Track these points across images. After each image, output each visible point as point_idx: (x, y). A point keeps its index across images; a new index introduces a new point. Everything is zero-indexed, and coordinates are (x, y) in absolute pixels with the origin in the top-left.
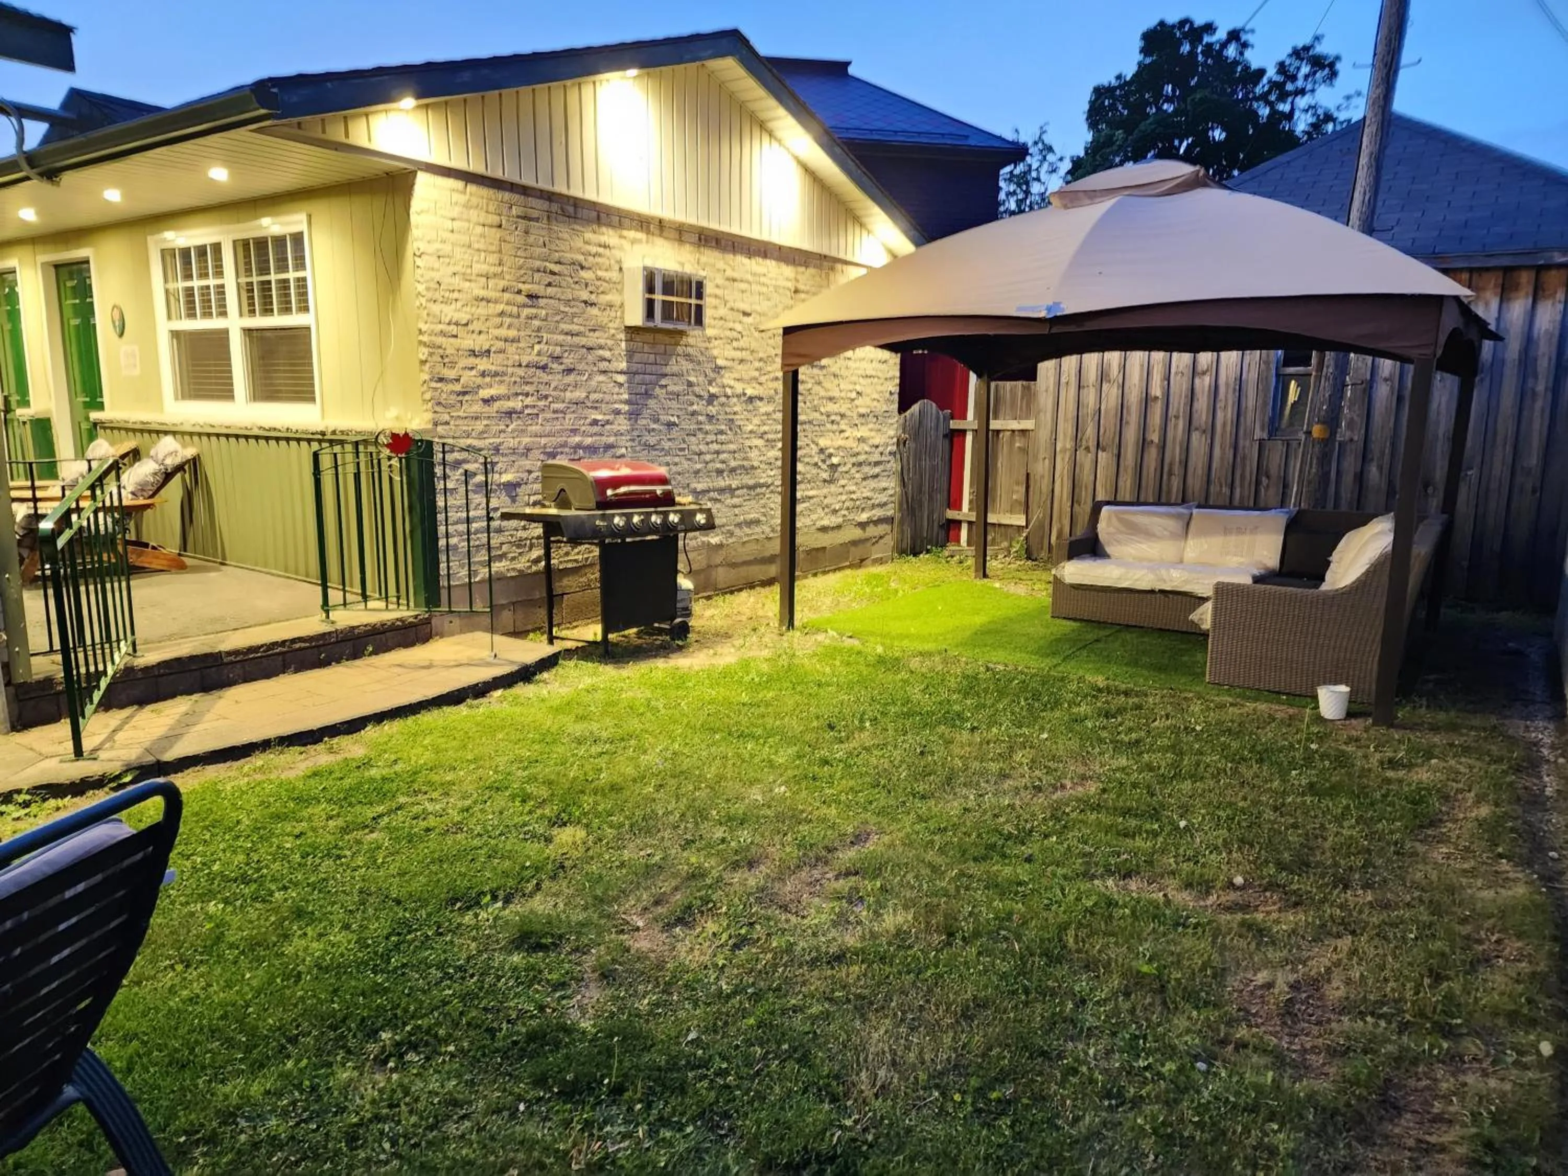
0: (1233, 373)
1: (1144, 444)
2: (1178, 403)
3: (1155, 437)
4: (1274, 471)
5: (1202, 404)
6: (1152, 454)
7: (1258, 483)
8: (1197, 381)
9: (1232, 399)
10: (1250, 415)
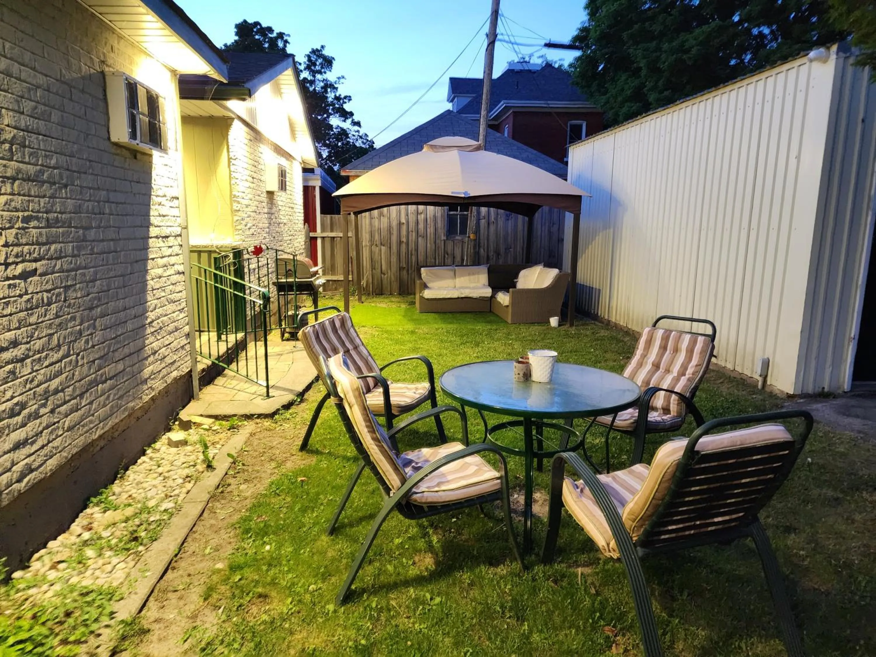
0: (432, 214)
1: (400, 243)
2: (412, 225)
3: (404, 240)
4: (449, 252)
5: (421, 226)
6: (404, 246)
7: (444, 257)
8: (419, 216)
9: (432, 224)
10: (439, 230)
